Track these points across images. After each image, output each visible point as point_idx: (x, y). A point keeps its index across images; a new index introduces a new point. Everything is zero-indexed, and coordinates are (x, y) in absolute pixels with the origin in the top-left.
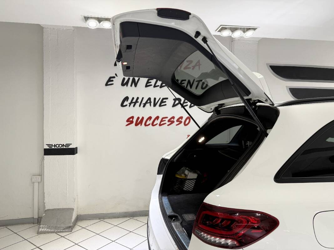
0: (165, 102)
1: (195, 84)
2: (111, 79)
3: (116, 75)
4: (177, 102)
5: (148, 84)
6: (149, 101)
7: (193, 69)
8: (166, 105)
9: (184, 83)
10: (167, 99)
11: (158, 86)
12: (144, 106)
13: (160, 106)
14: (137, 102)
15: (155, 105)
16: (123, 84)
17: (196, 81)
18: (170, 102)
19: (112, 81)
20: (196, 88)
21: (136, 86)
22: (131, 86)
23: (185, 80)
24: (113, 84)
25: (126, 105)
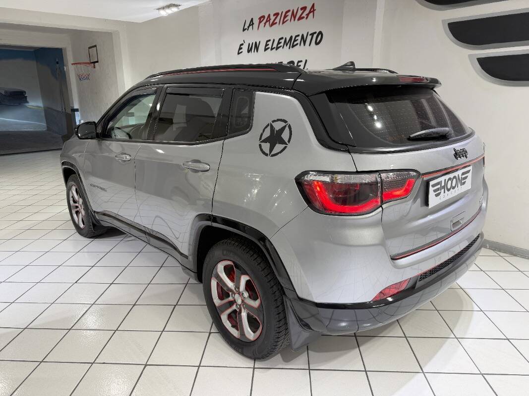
2: (242, 47)
3: (244, 41)
5: (267, 47)
7: (307, 18)
9: (297, 40)
11: (275, 48)
17: (310, 35)
20: (310, 45)
21: (257, 51)
22: (254, 52)
23: (298, 36)
24: (242, 52)
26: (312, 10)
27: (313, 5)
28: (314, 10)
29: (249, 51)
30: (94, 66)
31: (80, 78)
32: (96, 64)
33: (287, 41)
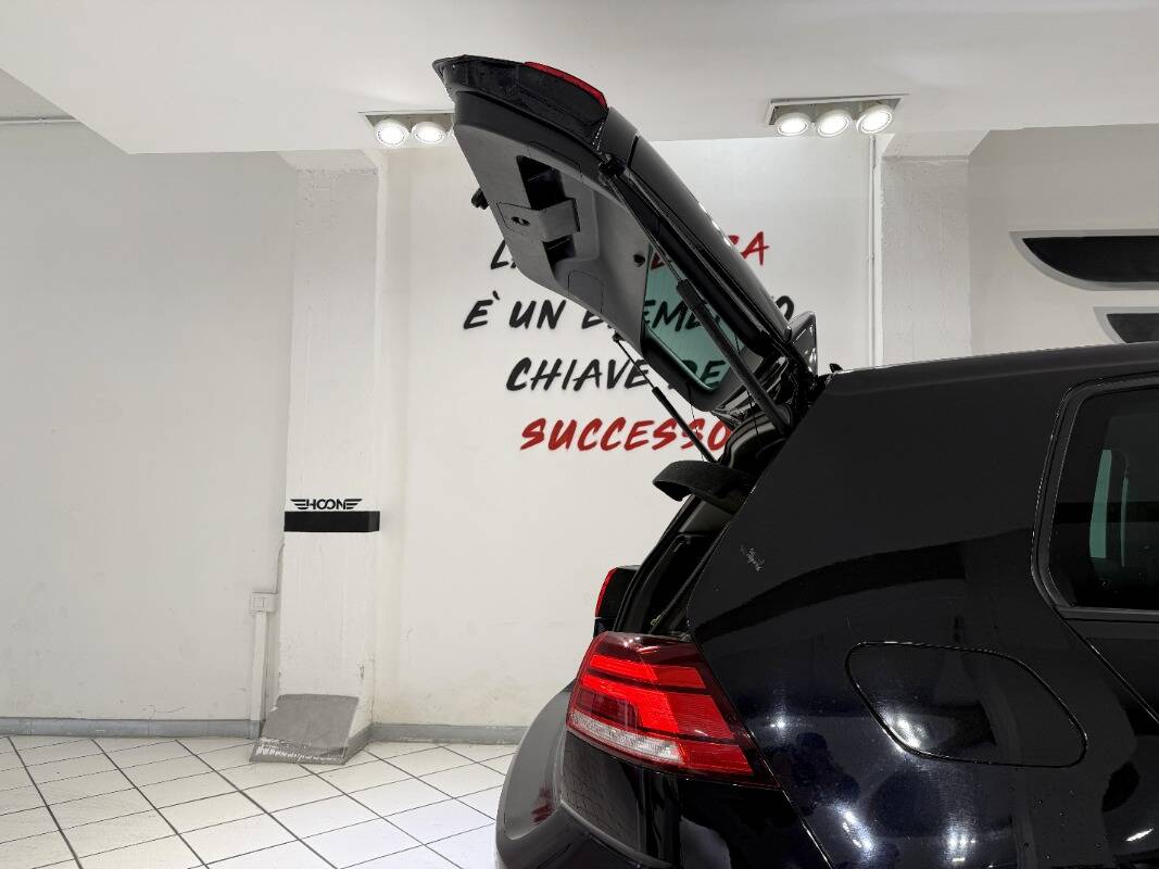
2: (482, 308)
3: (495, 294)
5: (591, 319)
6: (592, 372)
12: (577, 388)
13: (629, 384)
14: (555, 373)
15: (612, 383)
19: (484, 313)
22: (539, 325)
24: (484, 323)
25: (523, 386)
26: (757, 246)
27: (760, 237)
28: (762, 249)
29: (514, 323)
33: (670, 310)
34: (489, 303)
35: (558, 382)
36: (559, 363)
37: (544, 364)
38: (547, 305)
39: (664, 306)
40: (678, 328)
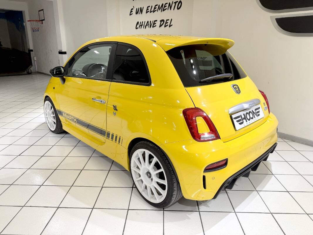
0: (156, 23)
1: (174, 5)
2: (132, 10)
3: (134, 7)
4: (162, 22)
5: (148, 11)
6: (147, 24)
8: (156, 26)
9: (166, 6)
10: (156, 21)
11: (152, 11)
12: (145, 28)
13: (153, 27)
14: (142, 25)
15: (150, 27)
16: (137, 13)
17: (174, 3)
18: (158, 24)
19: (132, 11)
20: (174, 9)
21: (142, 13)
22: (140, 14)
23: (167, 3)
24: (132, 14)
25: (138, 28)
30: (42, 22)
31: (34, 30)
32: (43, 21)
33: (160, 7)
34: (132, 9)
35: (143, 26)
36: (143, 22)
37: (141, 22)
38: (141, 8)
39: (159, 5)
40: (161, 11)
